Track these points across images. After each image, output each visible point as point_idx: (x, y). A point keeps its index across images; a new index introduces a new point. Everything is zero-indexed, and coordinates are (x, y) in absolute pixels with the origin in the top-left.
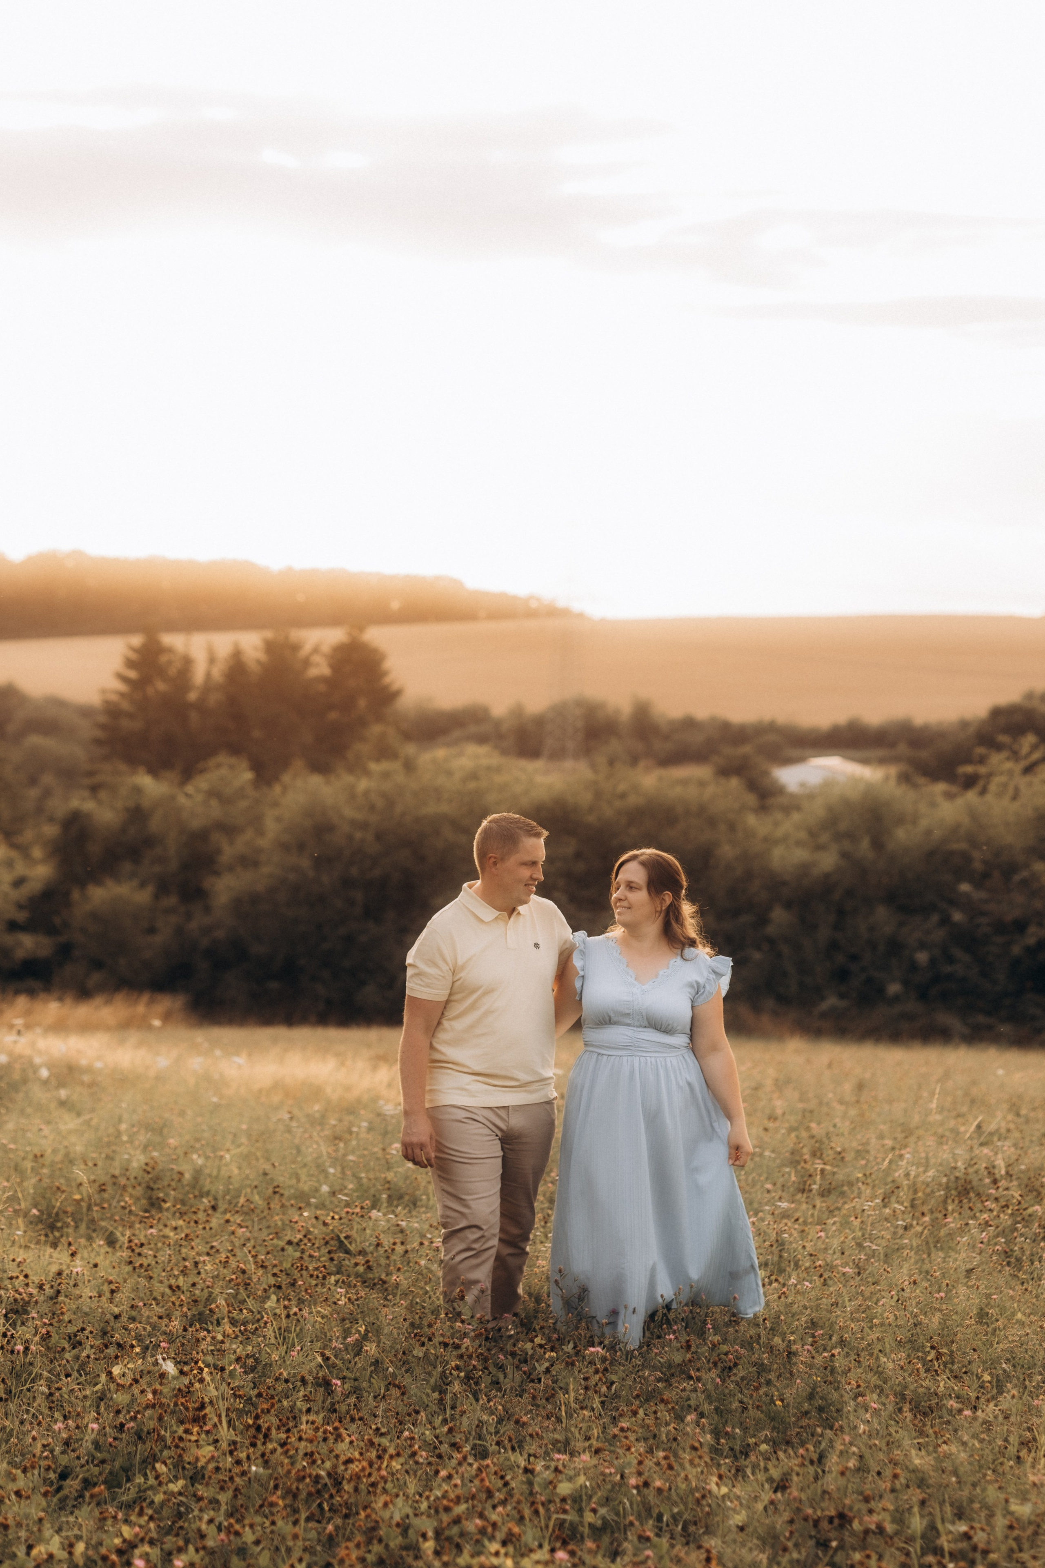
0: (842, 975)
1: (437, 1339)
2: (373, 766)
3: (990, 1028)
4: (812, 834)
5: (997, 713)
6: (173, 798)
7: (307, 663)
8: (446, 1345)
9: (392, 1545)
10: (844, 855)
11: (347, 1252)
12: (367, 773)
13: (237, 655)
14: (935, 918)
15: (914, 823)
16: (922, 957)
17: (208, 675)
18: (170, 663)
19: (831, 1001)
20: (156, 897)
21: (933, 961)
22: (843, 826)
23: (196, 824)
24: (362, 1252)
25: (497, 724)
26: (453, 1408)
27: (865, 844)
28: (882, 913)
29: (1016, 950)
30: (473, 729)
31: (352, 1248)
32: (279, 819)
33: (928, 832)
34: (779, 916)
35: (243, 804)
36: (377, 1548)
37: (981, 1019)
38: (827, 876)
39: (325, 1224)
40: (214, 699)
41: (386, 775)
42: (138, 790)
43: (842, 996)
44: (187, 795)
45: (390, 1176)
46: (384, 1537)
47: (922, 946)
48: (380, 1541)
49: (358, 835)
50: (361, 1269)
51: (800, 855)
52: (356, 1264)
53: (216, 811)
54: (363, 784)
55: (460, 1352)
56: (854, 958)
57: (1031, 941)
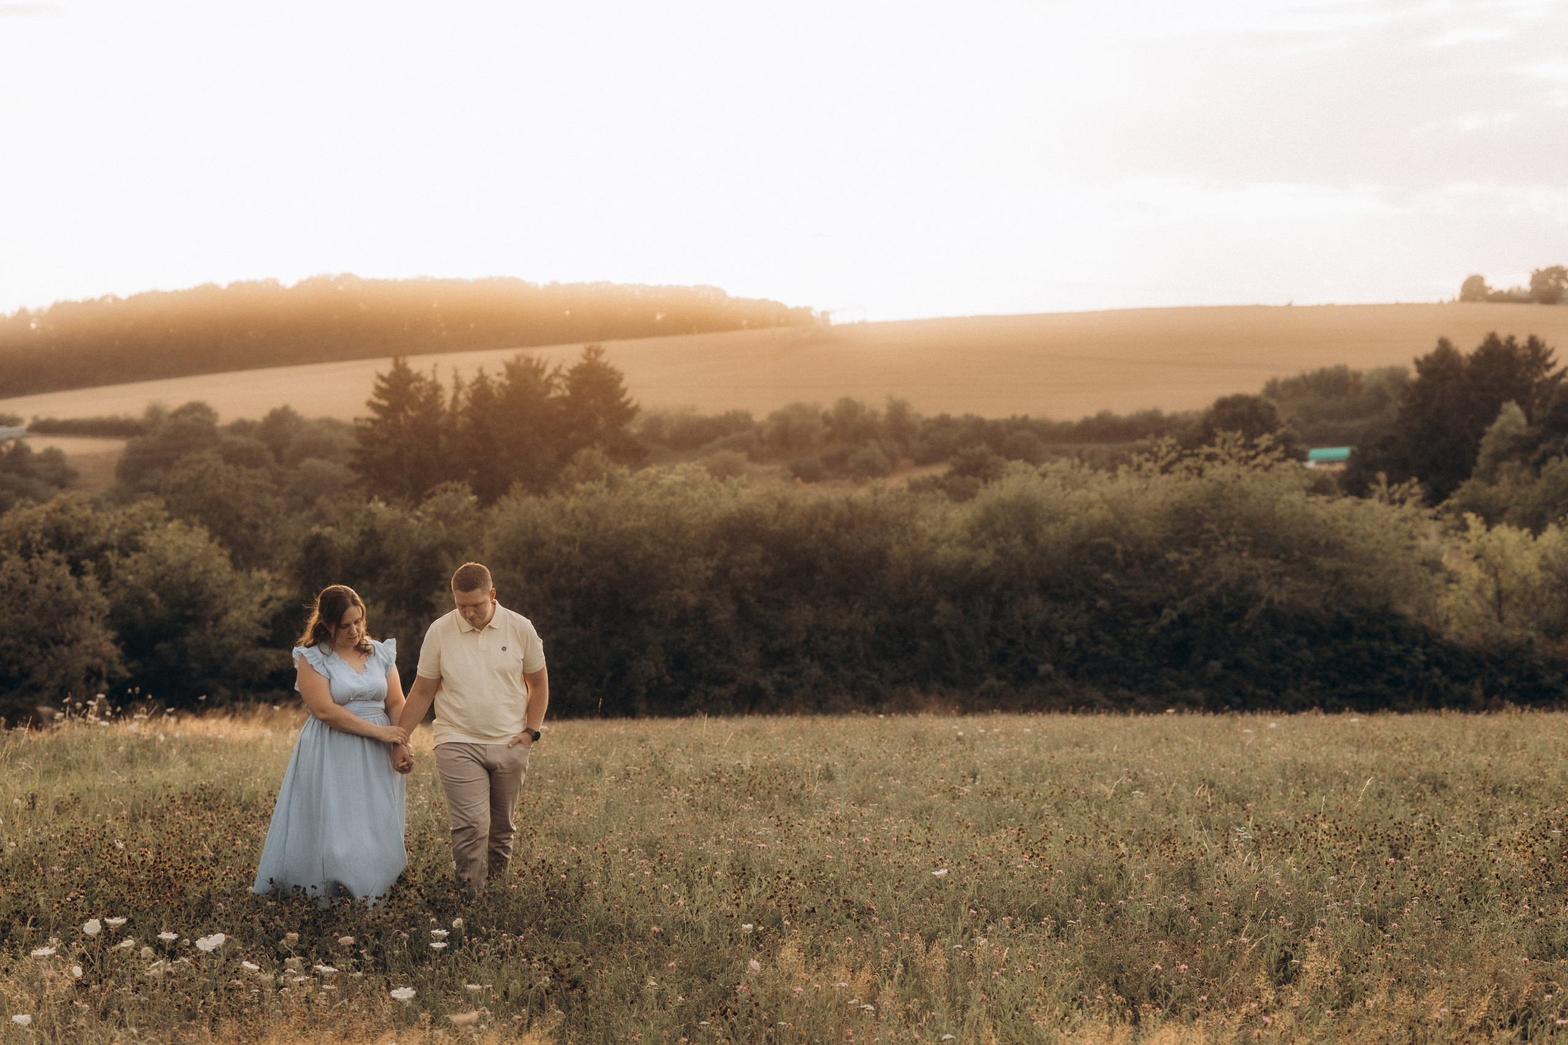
0: (1002, 658)
2: (579, 486)
3: (1131, 700)
4: (973, 534)
5: (1223, 404)
6: (403, 520)
7: (548, 385)
10: (1000, 551)
12: (574, 492)
13: (482, 379)
14: (1083, 605)
15: (1064, 521)
16: (1070, 640)
17: (455, 398)
18: (419, 390)
19: (992, 681)
20: (388, 611)
21: (1079, 643)
22: (999, 526)
23: (425, 544)
25: (759, 429)
27: (1018, 541)
28: (1035, 601)
29: (1152, 630)
30: (734, 435)
32: (495, 538)
33: (1077, 528)
34: (943, 606)
35: (467, 525)
37: (1122, 692)
38: (985, 570)
40: (461, 422)
41: (591, 494)
42: (372, 515)
43: (999, 677)
44: (418, 518)
47: (1071, 630)
49: (565, 550)
51: (961, 553)
53: (443, 531)
54: (571, 503)
56: (1011, 642)
57: (1165, 622)
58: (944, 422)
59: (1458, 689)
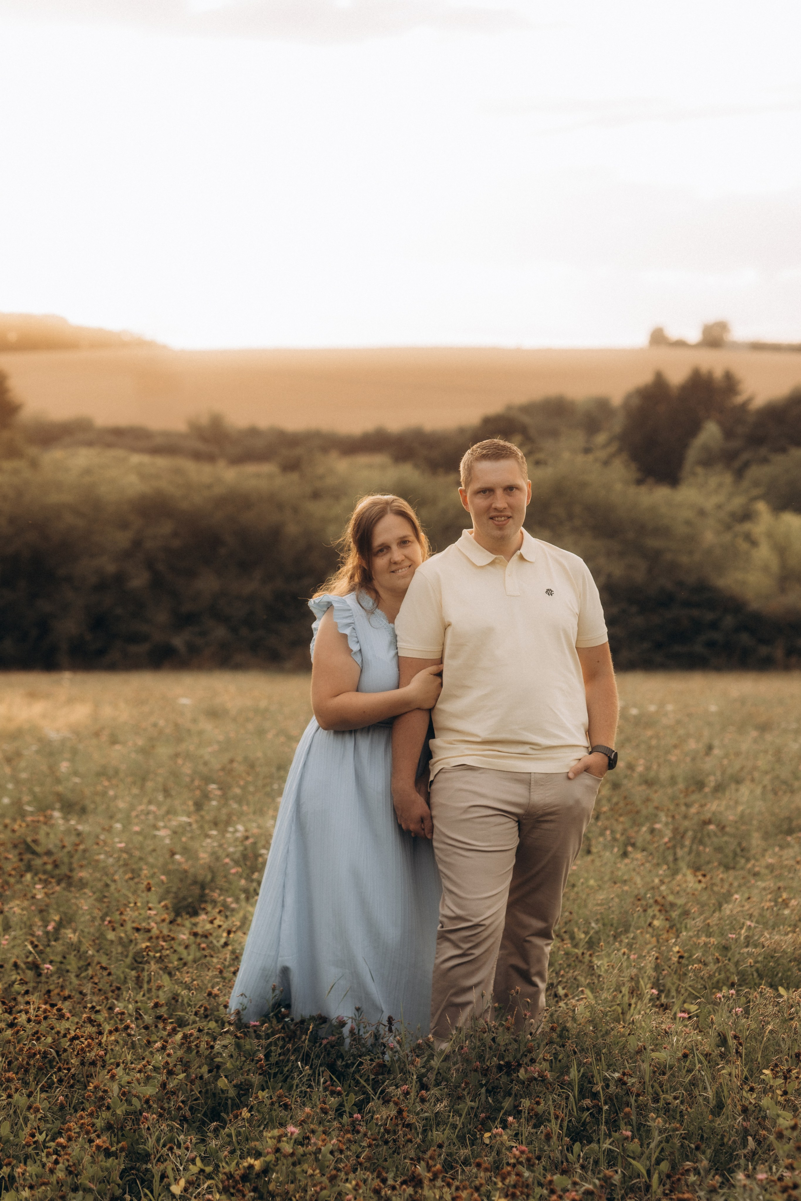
1: (129, 926)
2: (5, 465)
8: (138, 930)
9: (119, 1112)
11: (34, 853)
24: (49, 853)
26: (149, 982)
30: (81, 436)
31: (38, 849)
36: (105, 1114)
39: (13, 831)
41: (16, 471)
45: (60, 789)
46: (112, 1105)
48: (108, 1108)
50: (49, 867)
52: (45, 863)
55: (149, 935)
58: (253, 432)
59: (764, 650)
